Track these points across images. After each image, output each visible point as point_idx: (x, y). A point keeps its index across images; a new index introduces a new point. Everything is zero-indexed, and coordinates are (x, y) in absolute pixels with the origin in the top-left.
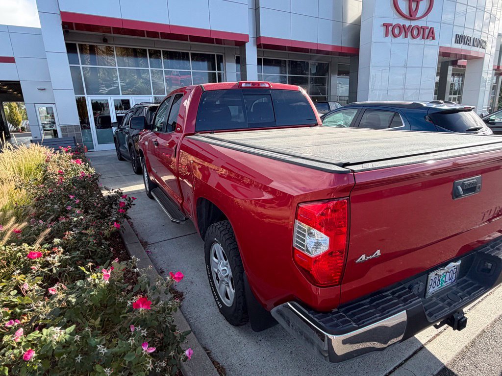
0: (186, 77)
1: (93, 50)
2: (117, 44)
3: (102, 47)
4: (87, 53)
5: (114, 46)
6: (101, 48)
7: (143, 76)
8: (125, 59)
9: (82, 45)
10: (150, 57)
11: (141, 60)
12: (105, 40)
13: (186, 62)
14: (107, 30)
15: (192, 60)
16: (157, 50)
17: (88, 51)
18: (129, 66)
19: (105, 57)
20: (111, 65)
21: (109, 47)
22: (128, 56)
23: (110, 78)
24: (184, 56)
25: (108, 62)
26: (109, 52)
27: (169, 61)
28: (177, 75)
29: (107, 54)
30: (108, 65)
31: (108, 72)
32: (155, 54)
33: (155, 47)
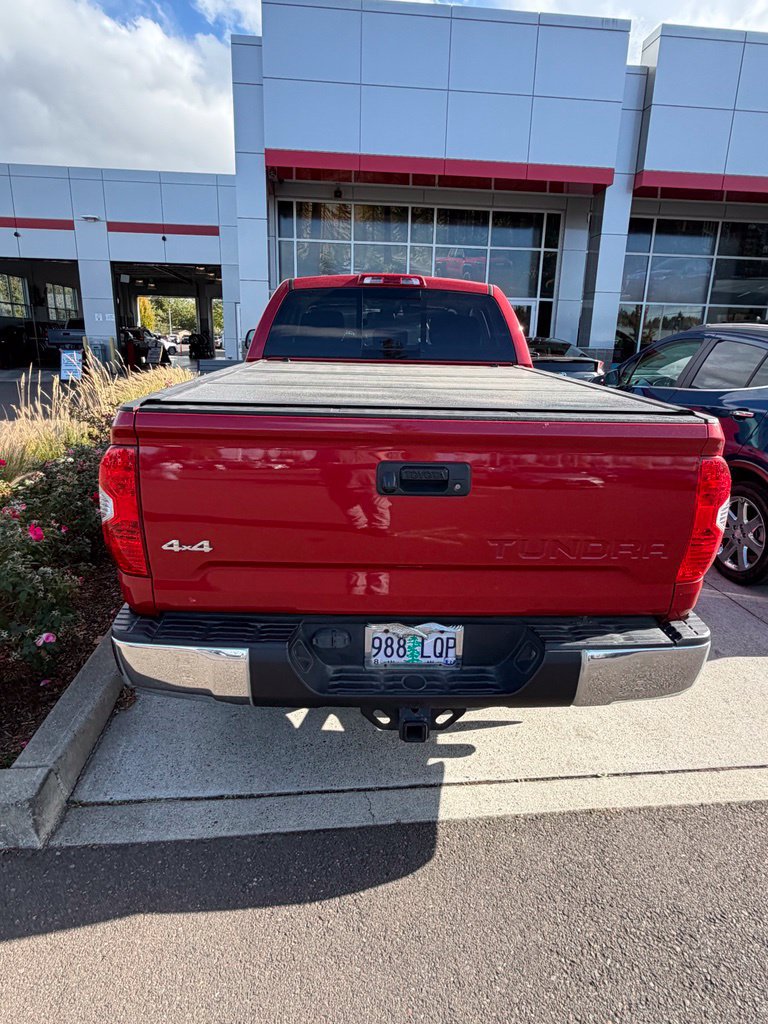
0: (475, 261)
1: (317, 212)
2: (356, 200)
3: (332, 205)
4: (307, 217)
5: (353, 203)
6: (330, 209)
7: (395, 257)
8: (369, 226)
9: (301, 203)
10: (413, 221)
11: (395, 228)
12: (338, 194)
13: (480, 229)
14: (345, 176)
15: (494, 224)
16: (428, 209)
17: (310, 214)
18: (373, 240)
19: (335, 223)
20: (344, 239)
21: (344, 205)
22: (374, 220)
23: (338, 262)
24: (479, 219)
25: (338, 233)
26: (343, 214)
27: (447, 228)
28: (459, 256)
29: (340, 218)
30: (338, 239)
31: (337, 252)
32: (423, 216)
33: (423, 203)
